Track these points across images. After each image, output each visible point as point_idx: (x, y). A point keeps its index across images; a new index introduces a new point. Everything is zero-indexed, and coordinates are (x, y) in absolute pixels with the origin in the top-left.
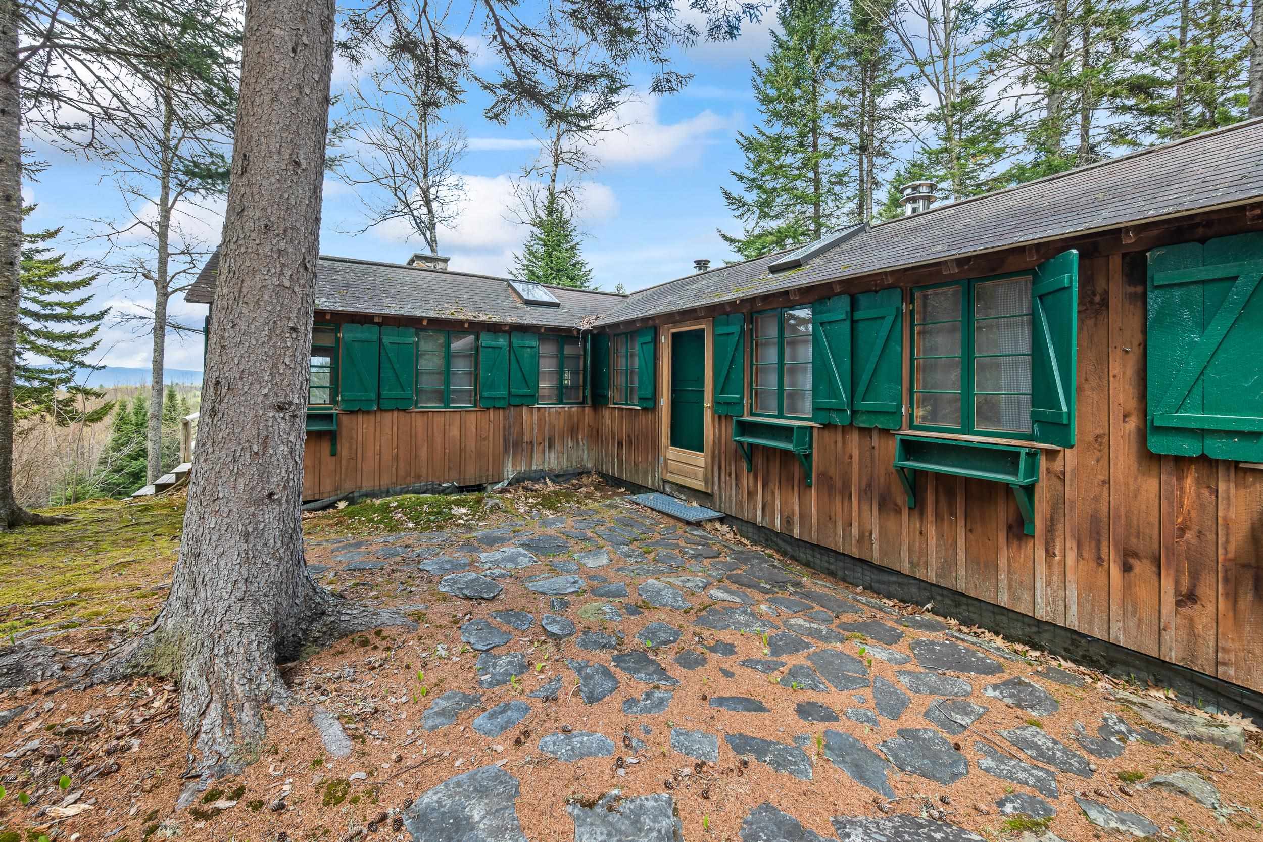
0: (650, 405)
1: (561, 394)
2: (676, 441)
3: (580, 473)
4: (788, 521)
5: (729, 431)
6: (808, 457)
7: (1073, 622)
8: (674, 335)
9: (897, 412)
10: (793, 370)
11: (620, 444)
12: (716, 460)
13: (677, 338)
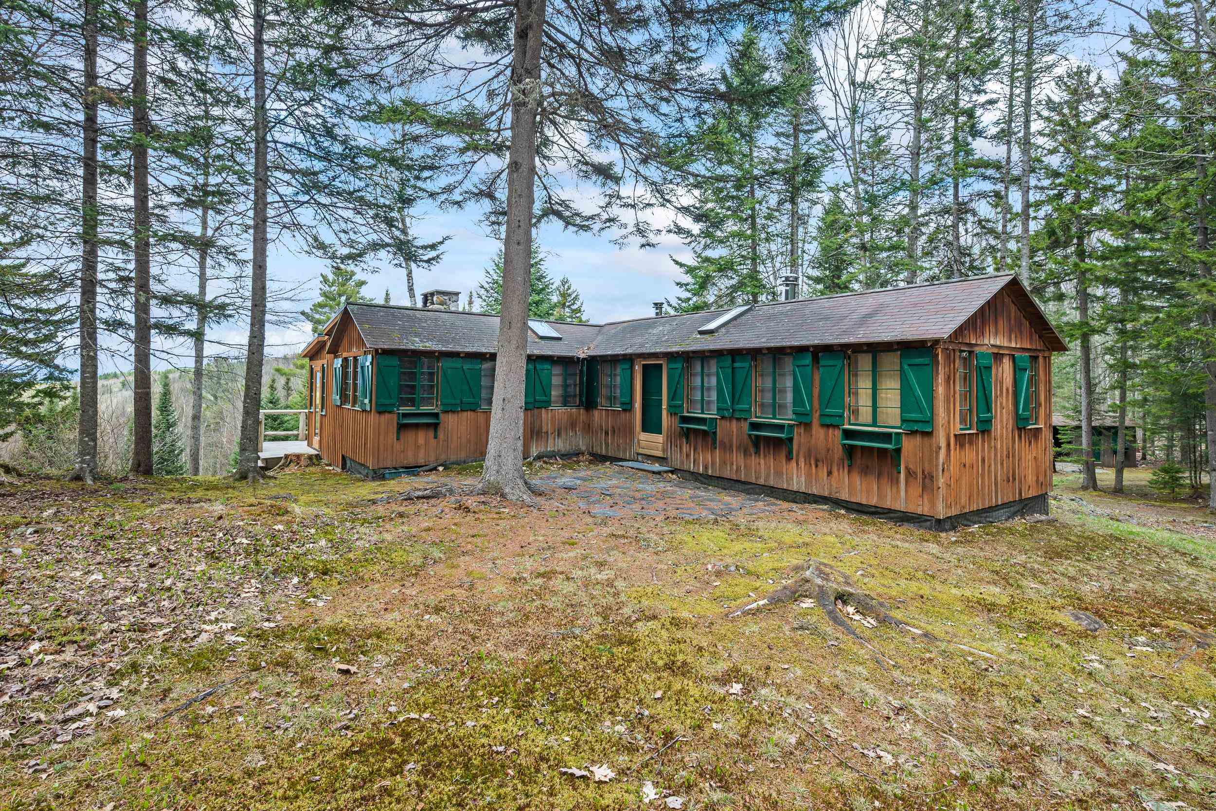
0: (628, 408)
1: (565, 401)
2: (645, 429)
3: (578, 454)
4: (706, 467)
5: (676, 421)
6: (715, 433)
7: (803, 489)
8: (644, 365)
9: (749, 411)
10: (709, 389)
11: (607, 433)
12: (670, 438)
13: (645, 367)
